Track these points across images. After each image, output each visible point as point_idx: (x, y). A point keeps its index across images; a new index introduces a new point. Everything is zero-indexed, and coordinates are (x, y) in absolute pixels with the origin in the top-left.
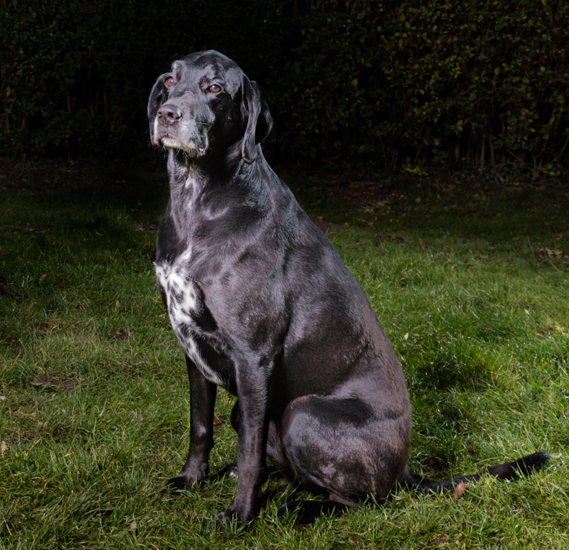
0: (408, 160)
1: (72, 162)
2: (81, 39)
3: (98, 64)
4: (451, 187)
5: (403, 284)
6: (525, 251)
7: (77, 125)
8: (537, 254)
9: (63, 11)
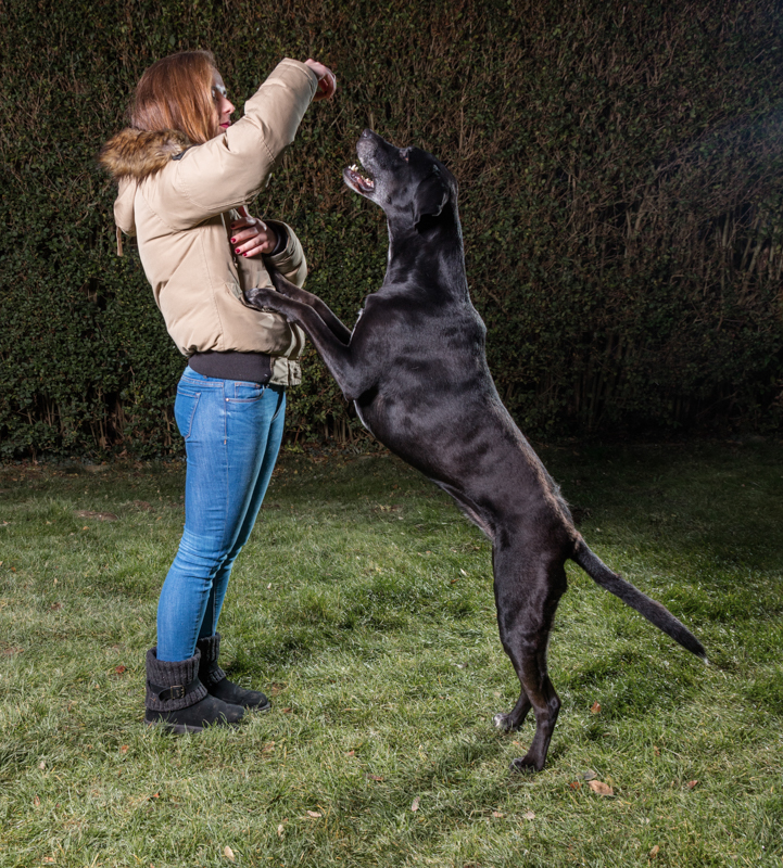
0: (289, 442)
1: (36, 462)
2: (33, 368)
3: (49, 387)
4: (321, 460)
5: (274, 543)
6: (365, 508)
7: (37, 434)
8: (372, 510)
9: (17, 348)
